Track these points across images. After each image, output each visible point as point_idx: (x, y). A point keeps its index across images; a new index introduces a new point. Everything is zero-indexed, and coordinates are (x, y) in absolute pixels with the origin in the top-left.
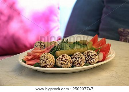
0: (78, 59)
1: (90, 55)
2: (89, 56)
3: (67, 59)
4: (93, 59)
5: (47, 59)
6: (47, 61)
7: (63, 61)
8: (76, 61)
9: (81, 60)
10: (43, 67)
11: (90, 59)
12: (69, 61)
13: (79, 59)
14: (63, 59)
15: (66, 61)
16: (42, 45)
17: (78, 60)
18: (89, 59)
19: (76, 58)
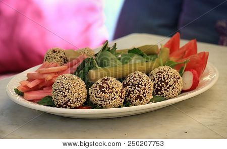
0: (138, 87)
1: (164, 78)
2: (163, 80)
3: (113, 87)
4: (170, 86)
5: (69, 89)
6: (68, 92)
7: (104, 92)
8: (133, 91)
9: (145, 89)
10: (60, 106)
11: (165, 86)
12: (117, 92)
13: (140, 86)
14: (104, 87)
15: (111, 92)
16: (61, 57)
17: (138, 90)
18: (163, 85)
19: (134, 86)
